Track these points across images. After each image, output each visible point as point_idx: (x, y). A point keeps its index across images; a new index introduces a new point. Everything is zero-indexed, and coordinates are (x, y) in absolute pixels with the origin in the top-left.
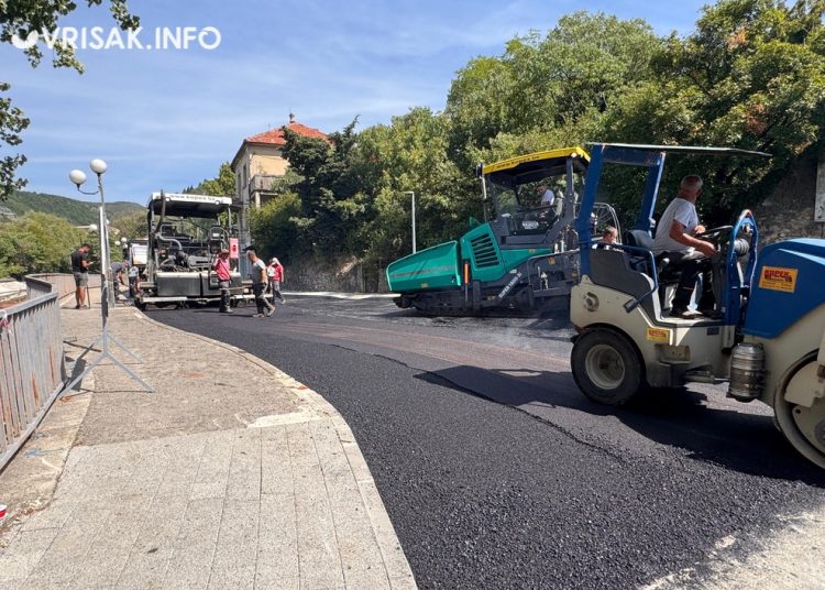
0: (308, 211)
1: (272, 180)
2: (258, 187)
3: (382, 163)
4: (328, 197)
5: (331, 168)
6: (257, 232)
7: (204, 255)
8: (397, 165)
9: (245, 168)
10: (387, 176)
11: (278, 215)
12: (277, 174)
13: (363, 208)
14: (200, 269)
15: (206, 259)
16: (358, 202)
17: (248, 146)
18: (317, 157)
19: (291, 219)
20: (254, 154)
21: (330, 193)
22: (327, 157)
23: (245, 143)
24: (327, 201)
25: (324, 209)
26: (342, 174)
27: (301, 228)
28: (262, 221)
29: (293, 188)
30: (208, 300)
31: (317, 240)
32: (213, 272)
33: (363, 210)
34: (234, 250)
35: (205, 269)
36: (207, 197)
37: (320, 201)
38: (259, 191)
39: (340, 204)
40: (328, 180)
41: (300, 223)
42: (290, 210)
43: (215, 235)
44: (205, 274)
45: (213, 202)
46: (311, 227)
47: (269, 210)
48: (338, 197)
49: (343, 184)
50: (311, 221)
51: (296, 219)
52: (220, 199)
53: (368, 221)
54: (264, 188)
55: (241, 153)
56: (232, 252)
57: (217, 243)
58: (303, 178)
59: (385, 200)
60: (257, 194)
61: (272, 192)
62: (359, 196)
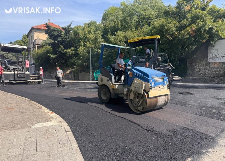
0: (54, 52)
1: (42, 41)
2: (37, 43)
3: (80, 38)
5: (63, 38)
6: (36, 59)
7: (16, 66)
8: (85, 39)
9: (32, 36)
10: (82, 42)
11: (44, 53)
12: (44, 39)
13: (74, 52)
14: (15, 71)
15: (16, 67)
16: (72, 50)
17: (33, 29)
18: (58, 34)
19: (48, 55)
20: (35, 32)
21: (62, 47)
22: (62, 35)
23: (32, 28)
24: (61, 49)
25: (60, 52)
26: (67, 41)
27: (52, 58)
28: (38, 55)
29: (49, 44)
30: (17, 82)
31: (57, 62)
32: (19, 72)
33: (74, 53)
34: (28, 64)
35: (16, 71)
36: (18, 46)
37: (59, 49)
38: (37, 45)
39: (66, 50)
40: (62, 43)
41: (52, 56)
42: (48, 52)
43: (20, 59)
44: (16, 73)
45: (20, 47)
46: (56, 58)
47: (41, 51)
48: (65, 48)
49: (67, 44)
50: (55, 56)
51: (50, 55)
52: (22, 47)
53: (76, 57)
54: (39, 44)
55: (31, 31)
56: (27, 65)
57: (21, 62)
58: (53, 41)
59: (81, 50)
60: (36, 46)
61: (42, 45)
62: (72, 48)
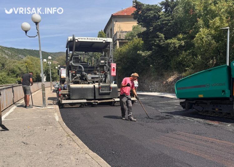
0: (147, 47)
1: (125, 34)
2: (118, 37)
3: (196, 14)
4: (162, 38)
5: (163, 21)
6: (118, 61)
7: (95, 74)
8: (206, 15)
9: (111, 30)
10: (200, 22)
11: (129, 51)
12: (127, 30)
13: (183, 43)
14: (94, 82)
15: (97, 76)
16: (179, 39)
17: (114, 18)
18: (155, 15)
19: (138, 52)
20: (116, 21)
21: (162, 35)
22: (160, 15)
24: (160, 41)
25: (158, 46)
26: (169, 24)
27: (144, 57)
28: (121, 55)
29: (139, 35)
30: (99, 102)
31: (152, 64)
32: (101, 84)
33: (183, 44)
35: (97, 82)
37: (155, 41)
38: (119, 40)
39: (169, 41)
40: (160, 29)
41: (143, 54)
42: (136, 48)
43: (102, 62)
44: (97, 85)
45: (102, 41)
46: (150, 56)
47: (125, 49)
48: (166, 38)
49: (169, 30)
50: (149, 53)
51: (141, 52)
53: (186, 51)
54: (122, 38)
55: (110, 22)
56: (112, 72)
57: (102, 66)
58: (145, 29)
59: (203, 36)
60: (118, 41)
61: (125, 40)
62: (181, 36)
